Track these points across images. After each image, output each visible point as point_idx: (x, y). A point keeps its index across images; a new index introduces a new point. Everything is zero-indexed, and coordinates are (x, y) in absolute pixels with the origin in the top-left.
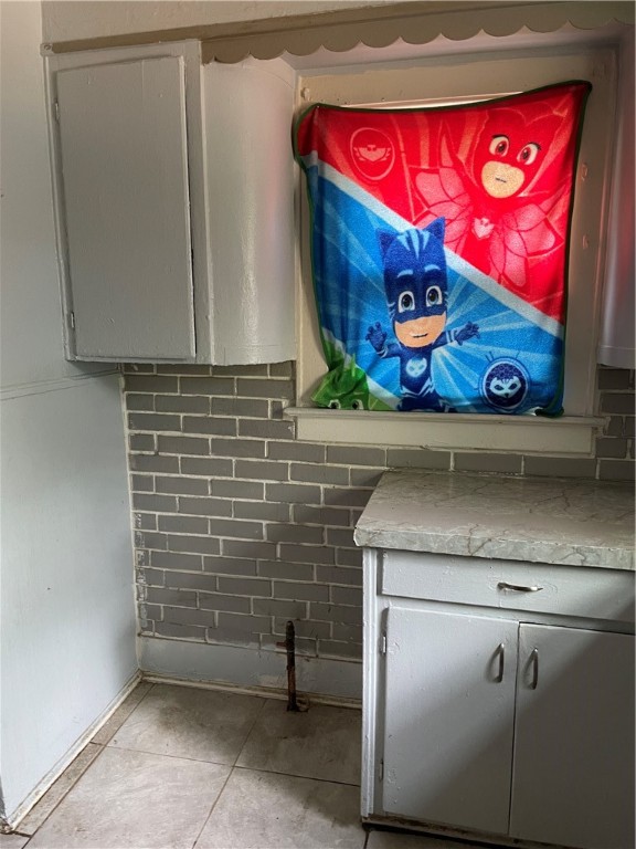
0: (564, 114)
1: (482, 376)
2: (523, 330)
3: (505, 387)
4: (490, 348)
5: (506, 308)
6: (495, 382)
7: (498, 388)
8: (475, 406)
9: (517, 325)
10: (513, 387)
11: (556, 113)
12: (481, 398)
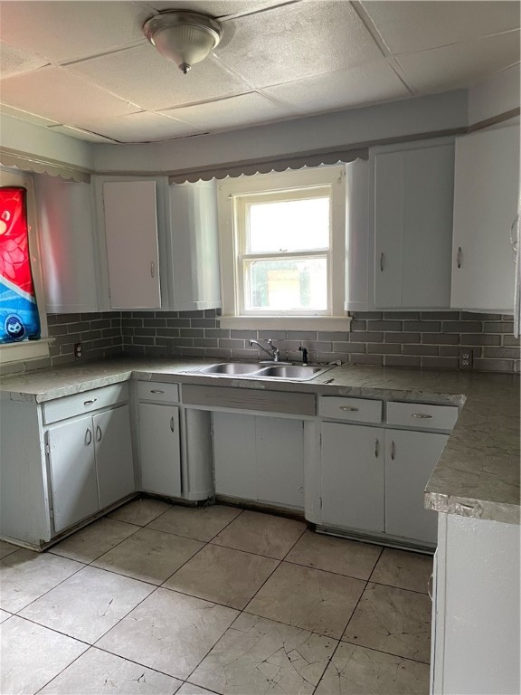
0: (18, 200)
1: (4, 323)
2: (17, 300)
3: (14, 328)
4: (5, 309)
5: (9, 289)
6: (10, 326)
7: (12, 329)
8: (4, 340)
9: (15, 297)
10: (18, 328)
11: (14, 199)
12: (6, 335)
